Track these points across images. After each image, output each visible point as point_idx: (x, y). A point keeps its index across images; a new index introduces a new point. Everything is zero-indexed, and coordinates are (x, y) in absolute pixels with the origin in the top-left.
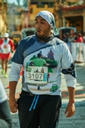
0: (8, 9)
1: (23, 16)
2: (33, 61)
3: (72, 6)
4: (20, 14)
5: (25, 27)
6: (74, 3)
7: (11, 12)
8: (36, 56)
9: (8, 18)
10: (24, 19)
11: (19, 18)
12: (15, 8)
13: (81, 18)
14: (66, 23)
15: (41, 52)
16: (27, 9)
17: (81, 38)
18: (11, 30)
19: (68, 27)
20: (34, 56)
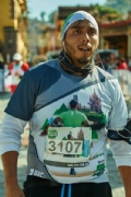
0: (29, 27)
1: (48, 35)
2: (60, 116)
3: (113, 22)
4: (44, 32)
5: (52, 50)
6: (115, 18)
7: (33, 30)
8: (67, 105)
9: (29, 38)
10: (50, 39)
11: (44, 37)
12: (38, 25)
13: (125, 38)
14: (105, 44)
15: (76, 97)
16: (53, 26)
17: (125, 64)
18: (33, 54)
19: (107, 50)
20: (63, 106)
